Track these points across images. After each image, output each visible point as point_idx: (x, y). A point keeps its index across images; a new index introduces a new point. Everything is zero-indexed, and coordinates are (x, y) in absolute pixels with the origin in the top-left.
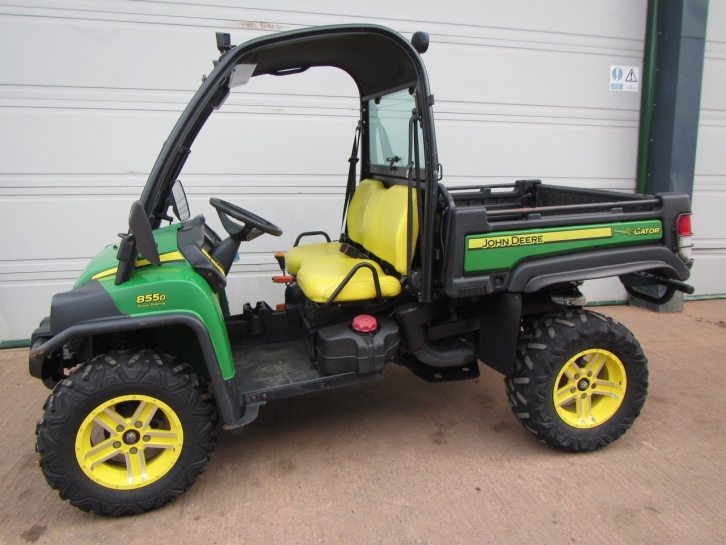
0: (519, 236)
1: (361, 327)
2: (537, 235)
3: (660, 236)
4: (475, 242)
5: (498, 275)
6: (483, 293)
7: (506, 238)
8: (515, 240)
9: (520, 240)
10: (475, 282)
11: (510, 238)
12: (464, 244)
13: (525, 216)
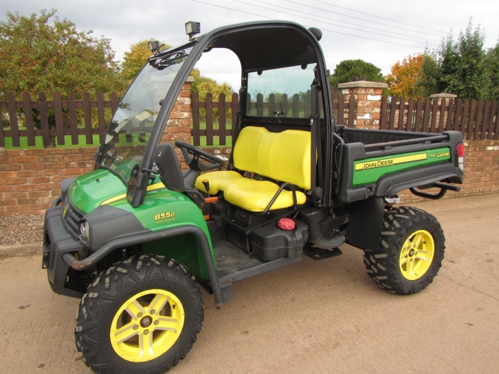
0: (381, 161)
1: (287, 226)
2: (390, 160)
3: (449, 158)
4: (359, 166)
5: (369, 186)
6: (363, 198)
7: (374, 162)
8: (380, 163)
9: (382, 163)
10: (360, 192)
11: (377, 162)
12: (353, 167)
13: (382, 148)
